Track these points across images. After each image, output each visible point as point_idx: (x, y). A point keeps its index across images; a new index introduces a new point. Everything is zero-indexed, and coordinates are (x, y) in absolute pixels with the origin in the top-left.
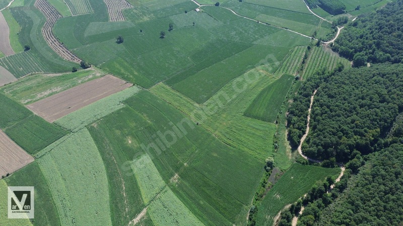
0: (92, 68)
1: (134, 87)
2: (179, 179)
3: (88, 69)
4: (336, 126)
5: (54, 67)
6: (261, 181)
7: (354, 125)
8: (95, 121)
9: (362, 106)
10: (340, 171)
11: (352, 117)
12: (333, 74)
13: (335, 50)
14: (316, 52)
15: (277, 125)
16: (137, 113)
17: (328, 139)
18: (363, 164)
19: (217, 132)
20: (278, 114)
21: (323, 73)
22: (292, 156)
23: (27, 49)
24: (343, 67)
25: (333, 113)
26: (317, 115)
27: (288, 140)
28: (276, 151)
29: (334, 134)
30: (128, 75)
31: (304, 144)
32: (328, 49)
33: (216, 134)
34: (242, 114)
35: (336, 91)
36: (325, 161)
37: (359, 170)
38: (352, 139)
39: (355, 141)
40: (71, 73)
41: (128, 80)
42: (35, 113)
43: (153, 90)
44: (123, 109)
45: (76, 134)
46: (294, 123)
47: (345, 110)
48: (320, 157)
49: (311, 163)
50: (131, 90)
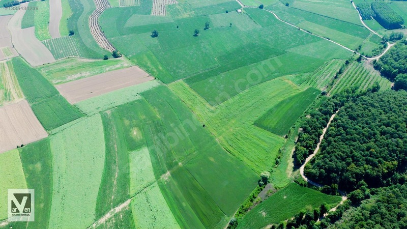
0: (123, 58)
1: (155, 81)
2: (169, 178)
3: (118, 58)
4: (348, 151)
5: (90, 53)
6: (251, 195)
7: (368, 152)
8: (110, 109)
9: (383, 133)
10: (341, 200)
11: (369, 144)
12: (365, 94)
13: (377, 67)
14: (354, 67)
15: (286, 140)
16: (150, 106)
17: (333, 164)
18: (367, 197)
19: (221, 137)
20: (291, 128)
21: (353, 92)
22: (292, 175)
23: (72, 33)
24: (378, 87)
25: (349, 137)
26: (330, 135)
27: (293, 157)
28: (276, 166)
29: (343, 159)
30: (152, 69)
31: (308, 165)
32: (369, 66)
33: (219, 139)
34: (253, 123)
35: (360, 112)
36: (326, 186)
37: (361, 203)
38: (361, 168)
39: (365, 170)
40: (102, 60)
41: (151, 73)
42: (61, 93)
43: (171, 87)
44: (138, 101)
45: (89, 118)
46: (303, 141)
47: (363, 135)
48: (322, 182)
49: (310, 185)
50: (151, 83)
